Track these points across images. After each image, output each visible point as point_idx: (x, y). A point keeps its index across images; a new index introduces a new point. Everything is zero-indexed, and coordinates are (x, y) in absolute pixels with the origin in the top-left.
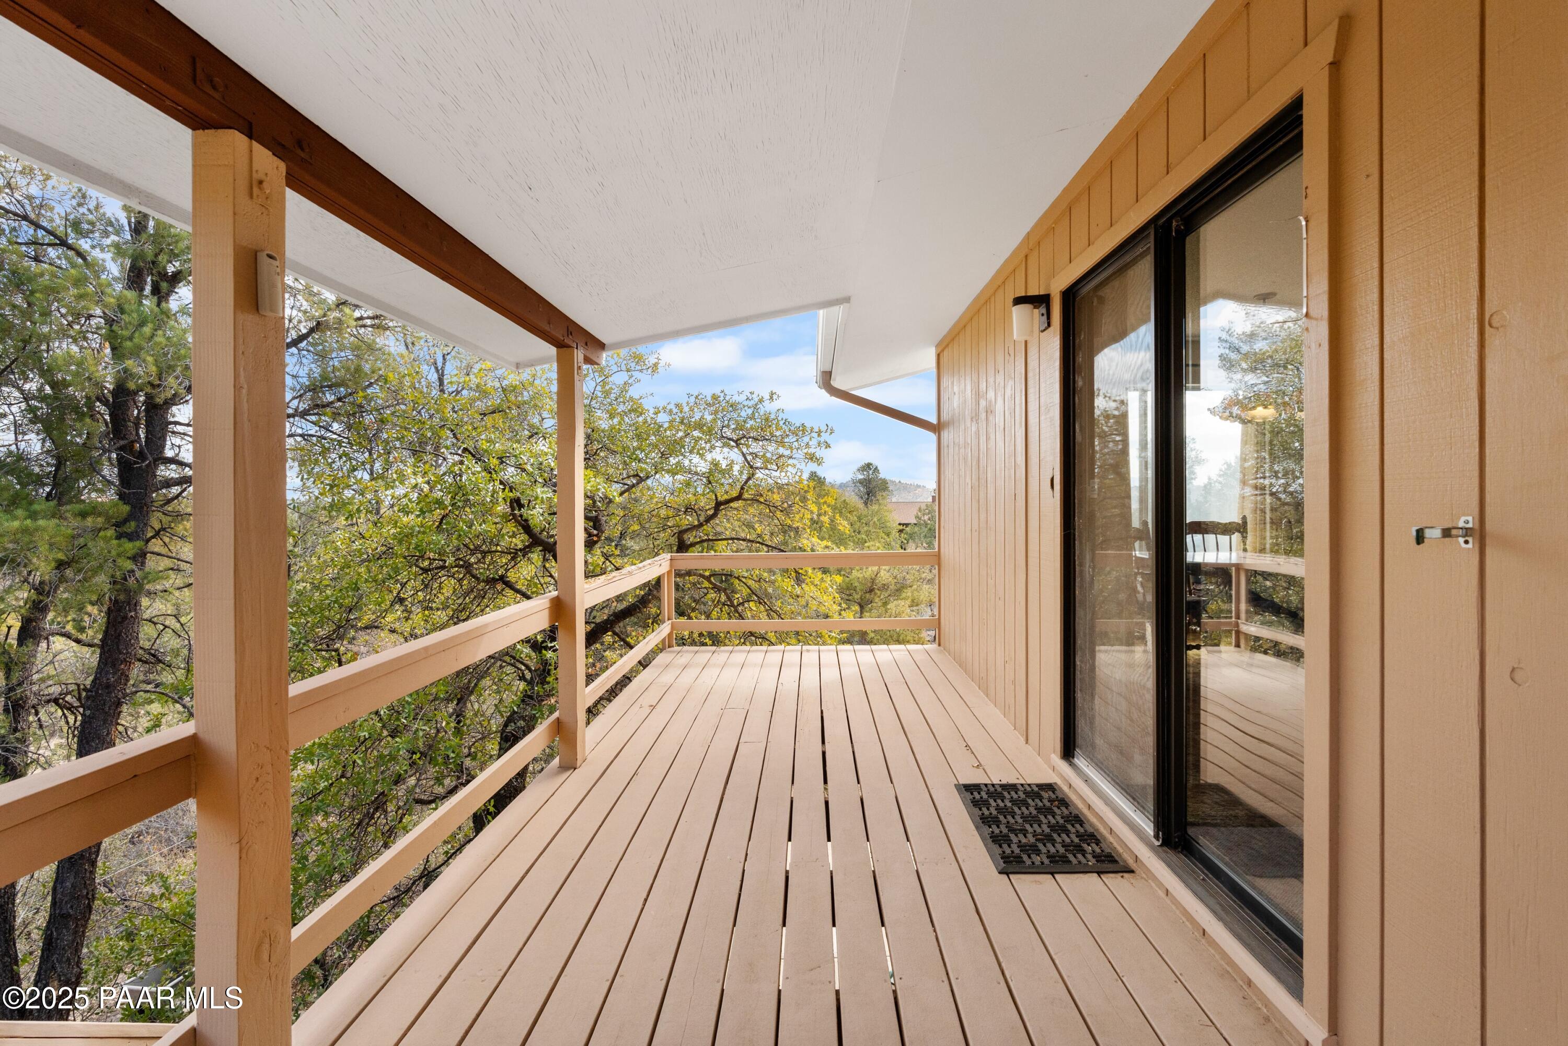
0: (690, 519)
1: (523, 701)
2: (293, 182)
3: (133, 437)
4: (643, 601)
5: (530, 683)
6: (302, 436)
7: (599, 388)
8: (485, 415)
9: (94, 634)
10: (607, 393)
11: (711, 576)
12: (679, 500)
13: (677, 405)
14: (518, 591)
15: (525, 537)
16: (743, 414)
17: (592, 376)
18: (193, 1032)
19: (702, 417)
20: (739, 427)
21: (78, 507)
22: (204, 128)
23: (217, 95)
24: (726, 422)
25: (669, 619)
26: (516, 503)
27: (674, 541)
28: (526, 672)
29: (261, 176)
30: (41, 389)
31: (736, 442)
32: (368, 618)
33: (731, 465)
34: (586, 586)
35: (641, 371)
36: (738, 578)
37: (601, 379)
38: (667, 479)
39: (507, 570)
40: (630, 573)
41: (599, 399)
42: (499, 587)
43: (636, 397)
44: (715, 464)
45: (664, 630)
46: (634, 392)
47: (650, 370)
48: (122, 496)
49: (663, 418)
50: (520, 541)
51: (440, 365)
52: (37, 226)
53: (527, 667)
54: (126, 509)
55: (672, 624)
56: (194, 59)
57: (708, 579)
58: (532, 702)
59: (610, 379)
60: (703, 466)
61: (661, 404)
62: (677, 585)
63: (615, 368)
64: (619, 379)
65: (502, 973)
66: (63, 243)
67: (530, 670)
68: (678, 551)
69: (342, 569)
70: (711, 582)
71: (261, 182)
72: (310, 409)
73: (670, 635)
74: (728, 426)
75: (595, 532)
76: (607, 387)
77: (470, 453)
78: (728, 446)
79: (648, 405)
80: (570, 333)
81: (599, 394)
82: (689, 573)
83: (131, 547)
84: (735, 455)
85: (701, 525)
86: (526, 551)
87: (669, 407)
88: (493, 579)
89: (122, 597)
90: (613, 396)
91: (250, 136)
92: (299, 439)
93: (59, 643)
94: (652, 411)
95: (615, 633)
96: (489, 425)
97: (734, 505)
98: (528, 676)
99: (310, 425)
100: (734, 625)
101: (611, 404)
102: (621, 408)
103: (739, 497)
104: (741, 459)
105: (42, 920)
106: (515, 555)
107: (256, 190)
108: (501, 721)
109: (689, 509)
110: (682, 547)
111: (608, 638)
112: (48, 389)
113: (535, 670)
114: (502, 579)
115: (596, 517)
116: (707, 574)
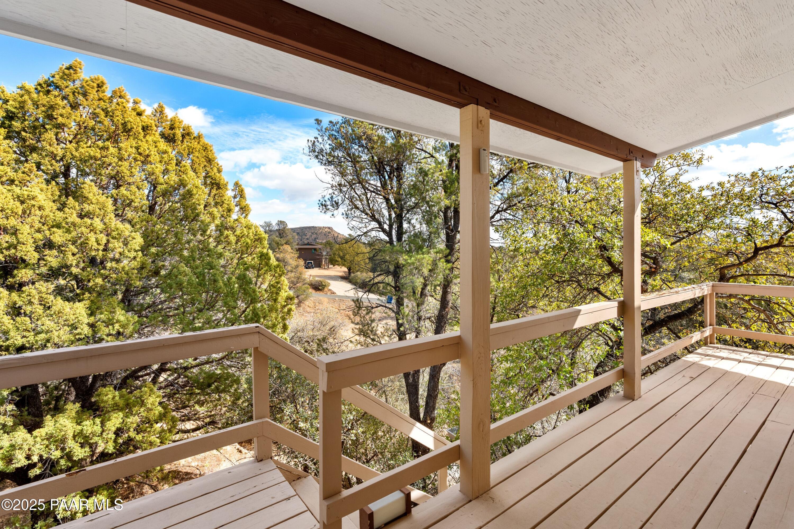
0: (731, 260)
1: (607, 356)
2: (493, 116)
3: (450, 224)
4: (690, 311)
5: (612, 347)
6: (505, 219)
7: (657, 180)
8: (586, 202)
9: (439, 297)
10: (662, 182)
11: (750, 300)
12: (721, 247)
13: (719, 184)
14: (606, 297)
15: (609, 268)
16: (783, 183)
17: (652, 173)
18: (459, 446)
19: (743, 190)
20: (778, 194)
21: (435, 250)
22: (463, 107)
23: (467, 93)
24: (765, 191)
25: (710, 325)
26: (603, 248)
27: (717, 274)
28: (609, 341)
29: (481, 119)
30: (426, 209)
31: (775, 204)
32: (531, 302)
33: (770, 222)
34: (643, 297)
35: (689, 165)
36: (777, 304)
37: (658, 174)
38: (710, 234)
39: (599, 285)
40: (677, 292)
41: (657, 187)
42: (596, 293)
43: (684, 182)
44: (754, 221)
45: (708, 332)
46: (683, 179)
47: (695, 164)
48: (447, 245)
49: (706, 193)
50: (606, 269)
51: (567, 178)
52: (426, 152)
53: (610, 339)
54: (448, 251)
55: (713, 329)
56: (460, 83)
57: (748, 302)
58: (612, 358)
59: (665, 173)
60: (742, 223)
61: (704, 184)
62: (718, 303)
63: (669, 166)
64: (671, 172)
65: (581, 487)
66: (432, 156)
67: (612, 341)
68: (720, 281)
69: (520, 278)
70: (750, 304)
71: (481, 121)
72: (508, 207)
73: (711, 336)
74: (767, 194)
75: (654, 266)
76: (663, 179)
77: (579, 223)
78: (767, 208)
79: (695, 186)
80: (630, 152)
81: (657, 183)
82: (730, 296)
83: (449, 265)
84: (774, 214)
85: (741, 264)
86: (609, 275)
87: (712, 185)
88: (591, 289)
89: (446, 284)
90: (667, 184)
91: (477, 105)
92: (503, 221)
93: (430, 299)
94: (697, 190)
95: (668, 329)
96: (588, 207)
97: (774, 250)
98: (611, 344)
99: (508, 215)
100: (772, 336)
101: (665, 189)
102: (673, 190)
103: (779, 244)
104: (780, 216)
105: (426, 394)
106: (605, 277)
107: (479, 125)
108: (595, 365)
109: (729, 253)
110: (723, 278)
111: (665, 330)
112: (428, 208)
113: (615, 342)
114: (597, 289)
115: (655, 257)
116: (747, 298)
